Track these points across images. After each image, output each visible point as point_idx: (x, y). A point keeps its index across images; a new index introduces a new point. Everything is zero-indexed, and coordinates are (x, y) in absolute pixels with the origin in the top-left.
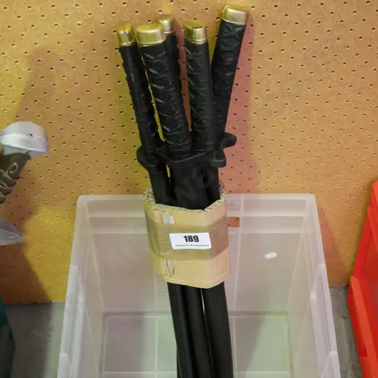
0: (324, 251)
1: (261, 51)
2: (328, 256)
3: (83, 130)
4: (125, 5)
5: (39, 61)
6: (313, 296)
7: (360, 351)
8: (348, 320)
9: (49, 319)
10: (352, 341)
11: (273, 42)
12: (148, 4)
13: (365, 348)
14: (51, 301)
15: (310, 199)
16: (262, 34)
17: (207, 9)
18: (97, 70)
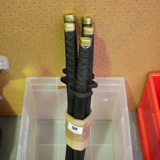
0: (127, 98)
1: (103, 23)
3: (28, 53)
4: (45, 4)
5: (8, 26)
6: (123, 120)
7: (141, 138)
8: (137, 124)
9: (16, 122)
10: (138, 133)
11: (109, 19)
12: (55, 4)
13: (143, 137)
14: (17, 115)
15: (122, 79)
17: (80, 6)
18: (33, 30)
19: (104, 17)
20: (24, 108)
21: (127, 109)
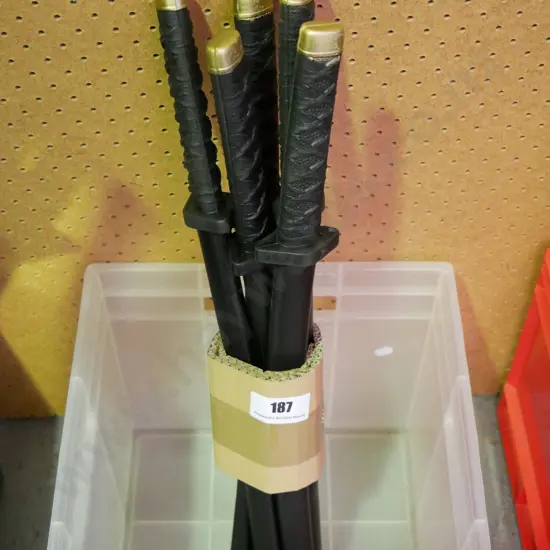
1: (372, 46)
2: (471, 353)
3: (88, 169)
5: (11, 61)
7: (518, 494)
10: (505, 478)
11: (391, 32)
15: (446, 270)
16: (374, 18)
18: (107, 76)
19: (374, 22)
20: (77, 378)
21: (464, 379)
